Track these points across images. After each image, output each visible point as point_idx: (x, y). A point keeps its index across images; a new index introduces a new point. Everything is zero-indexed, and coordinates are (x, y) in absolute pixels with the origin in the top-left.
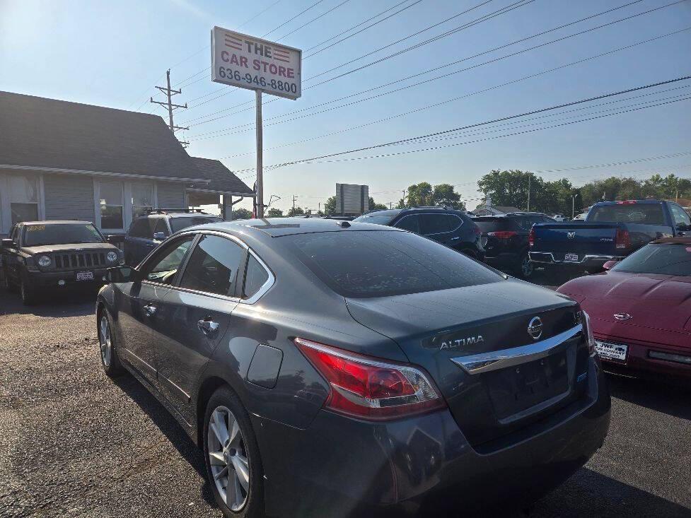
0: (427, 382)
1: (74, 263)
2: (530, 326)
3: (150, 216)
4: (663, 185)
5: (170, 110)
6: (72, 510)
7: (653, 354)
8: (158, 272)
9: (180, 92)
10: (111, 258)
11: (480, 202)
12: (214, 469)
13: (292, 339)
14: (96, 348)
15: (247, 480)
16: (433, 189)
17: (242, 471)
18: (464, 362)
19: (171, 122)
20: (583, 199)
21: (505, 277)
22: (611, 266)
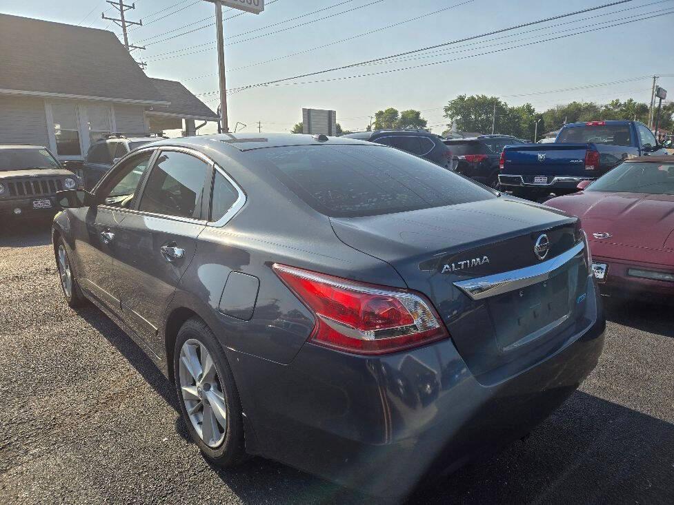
0: (426, 306)
1: (30, 192)
2: (537, 244)
3: (108, 141)
4: (622, 110)
5: (124, 27)
6: (35, 451)
7: (632, 272)
8: (116, 196)
9: (134, 7)
10: (69, 185)
11: (446, 128)
12: (187, 404)
13: (270, 264)
14: (57, 279)
15: (225, 417)
16: (400, 116)
17: (219, 407)
18: (467, 286)
19: (126, 39)
20: (545, 125)
21: (497, 193)
22: (586, 185)
